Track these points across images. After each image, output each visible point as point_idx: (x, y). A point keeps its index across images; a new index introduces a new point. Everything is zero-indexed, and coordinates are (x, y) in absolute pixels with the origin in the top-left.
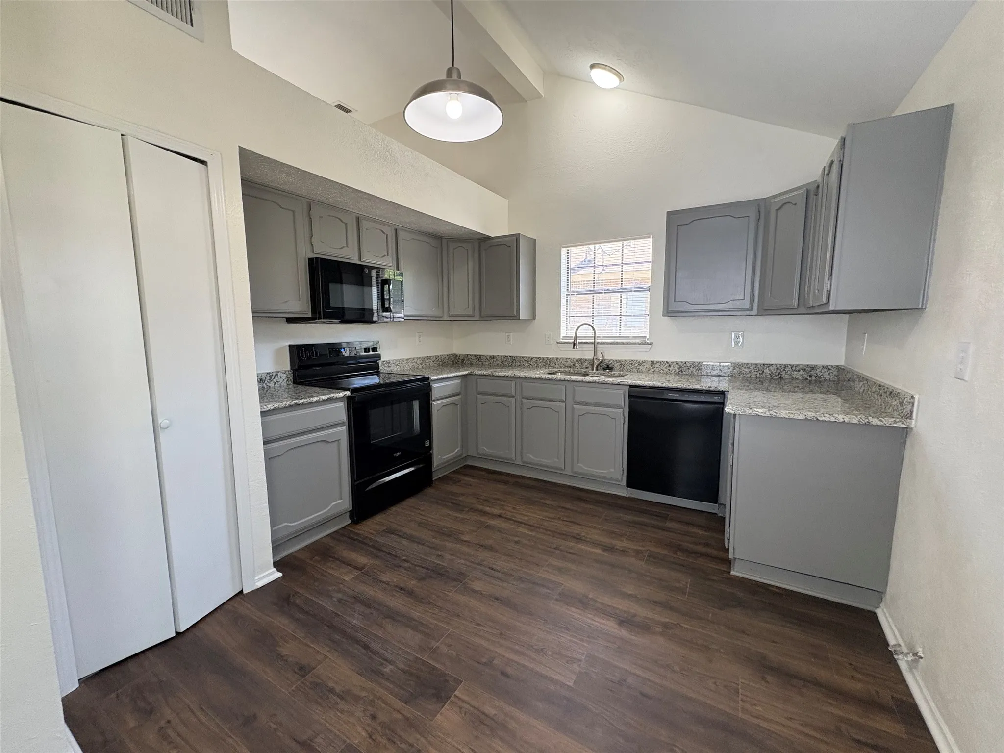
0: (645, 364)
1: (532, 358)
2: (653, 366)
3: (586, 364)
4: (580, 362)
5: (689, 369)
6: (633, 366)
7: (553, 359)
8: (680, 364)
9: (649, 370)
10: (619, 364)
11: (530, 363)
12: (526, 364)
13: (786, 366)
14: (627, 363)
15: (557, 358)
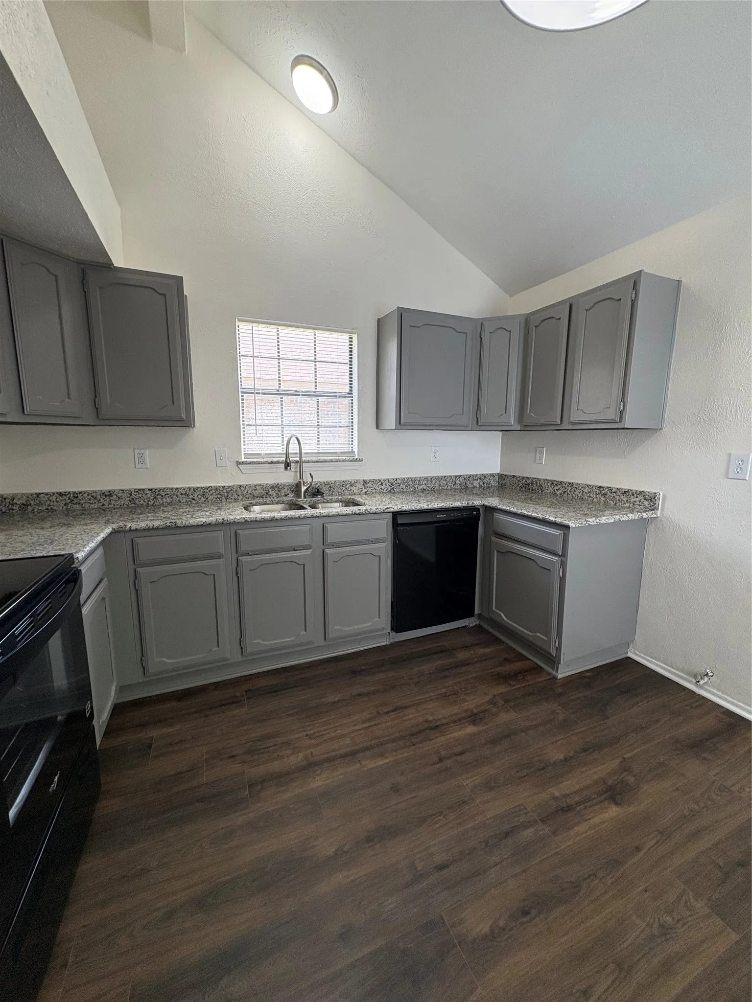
0: (357, 484)
1: (195, 489)
2: (366, 486)
3: (286, 490)
4: (276, 489)
5: (399, 485)
6: (344, 488)
7: (233, 487)
8: (392, 481)
9: (361, 491)
10: (328, 486)
11: (192, 496)
12: (184, 500)
13: (470, 476)
14: (337, 485)
15: (241, 486)
